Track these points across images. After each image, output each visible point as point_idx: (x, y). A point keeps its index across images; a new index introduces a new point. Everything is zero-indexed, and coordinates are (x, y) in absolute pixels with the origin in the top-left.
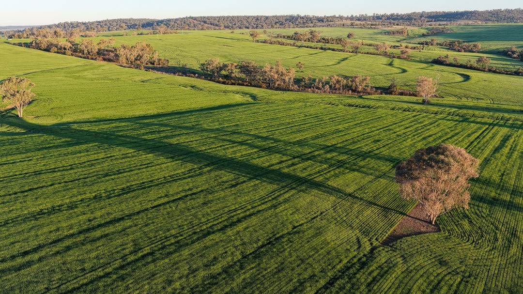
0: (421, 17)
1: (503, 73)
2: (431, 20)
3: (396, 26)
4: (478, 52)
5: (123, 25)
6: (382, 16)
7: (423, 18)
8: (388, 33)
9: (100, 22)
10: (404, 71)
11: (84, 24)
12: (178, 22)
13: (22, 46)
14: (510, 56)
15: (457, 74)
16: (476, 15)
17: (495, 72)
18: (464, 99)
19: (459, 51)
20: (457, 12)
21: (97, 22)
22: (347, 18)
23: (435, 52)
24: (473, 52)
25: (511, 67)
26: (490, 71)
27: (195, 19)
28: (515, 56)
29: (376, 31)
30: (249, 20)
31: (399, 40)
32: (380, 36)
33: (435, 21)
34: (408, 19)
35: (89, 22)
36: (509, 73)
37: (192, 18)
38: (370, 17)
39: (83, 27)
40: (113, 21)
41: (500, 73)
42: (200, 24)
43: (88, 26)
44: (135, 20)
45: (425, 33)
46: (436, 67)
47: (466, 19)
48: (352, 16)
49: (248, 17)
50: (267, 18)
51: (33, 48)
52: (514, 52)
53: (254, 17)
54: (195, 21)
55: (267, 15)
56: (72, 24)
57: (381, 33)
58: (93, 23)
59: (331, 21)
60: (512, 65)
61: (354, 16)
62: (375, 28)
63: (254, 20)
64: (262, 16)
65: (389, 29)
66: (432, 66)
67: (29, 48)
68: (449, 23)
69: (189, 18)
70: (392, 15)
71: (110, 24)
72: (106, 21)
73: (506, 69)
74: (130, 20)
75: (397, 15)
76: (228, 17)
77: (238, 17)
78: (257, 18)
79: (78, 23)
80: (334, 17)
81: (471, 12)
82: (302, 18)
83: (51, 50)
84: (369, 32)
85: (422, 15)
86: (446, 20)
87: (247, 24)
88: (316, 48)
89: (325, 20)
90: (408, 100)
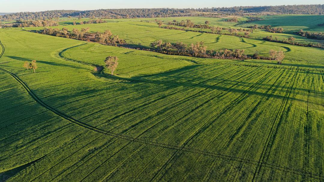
0: (240, 9)
1: (303, 46)
2: (246, 11)
3: (229, 16)
4: (282, 33)
5: (59, 14)
6: (217, 9)
7: (241, 10)
8: (226, 20)
9: (43, 12)
10: (255, 46)
11: (33, 13)
12: (95, 12)
13: (36, 32)
14: (300, 35)
15: (281, 46)
16: (272, 9)
17: (298, 45)
18: (293, 61)
19: (272, 32)
20: (260, 7)
21: (41, 12)
22: (197, 10)
23: (259, 33)
24: (280, 33)
25: (305, 42)
26: (295, 44)
27: (105, 10)
28: (304, 35)
29: (219, 19)
30: (139, 11)
31: (234, 25)
32: (222, 22)
33: (248, 12)
34: (232, 11)
35: (36, 12)
36: (306, 45)
37: (103, 10)
38: (210, 9)
39: (33, 15)
40: (52, 11)
41: (301, 46)
42: (109, 14)
43: (36, 15)
44: (66, 11)
45: (248, 21)
46: (267, 42)
47: (266, 11)
48: (199, 8)
49: (138, 9)
50: (149, 10)
51: (44, 34)
52: (302, 33)
53: (141, 9)
54: (105, 12)
55: (149, 8)
56: (25, 13)
57: (222, 20)
58: (39, 13)
59: (188, 12)
60: (305, 41)
61: (200, 9)
62: (217, 17)
63: (141, 11)
64: (146, 9)
65: (226, 18)
66: (265, 42)
67: (42, 33)
68: (257, 13)
69: (101, 10)
70: (223, 8)
71: (50, 13)
72: (47, 11)
73: (303, 44)
74: (63, 11)
75: (226, 8)
76: (125, 10)
77: (131, 9)
78: (143, 10)
79: (29, 13)
80: (189, 9)
81: (269, 7)
82: (171, 10)
83: (57, 35)
84: (215, 20)
85: (240, 8)
86: (255, 12)
87: (138, 14)
88: (197, 31)
89: (185, 12)
90: (267, 62)
